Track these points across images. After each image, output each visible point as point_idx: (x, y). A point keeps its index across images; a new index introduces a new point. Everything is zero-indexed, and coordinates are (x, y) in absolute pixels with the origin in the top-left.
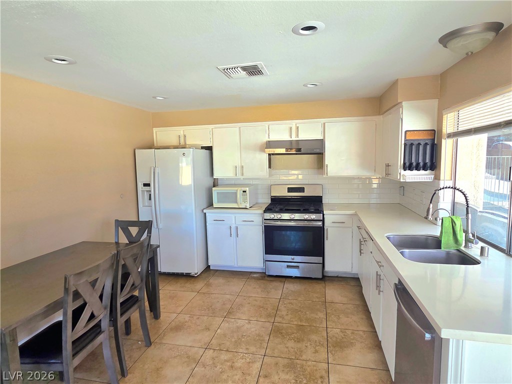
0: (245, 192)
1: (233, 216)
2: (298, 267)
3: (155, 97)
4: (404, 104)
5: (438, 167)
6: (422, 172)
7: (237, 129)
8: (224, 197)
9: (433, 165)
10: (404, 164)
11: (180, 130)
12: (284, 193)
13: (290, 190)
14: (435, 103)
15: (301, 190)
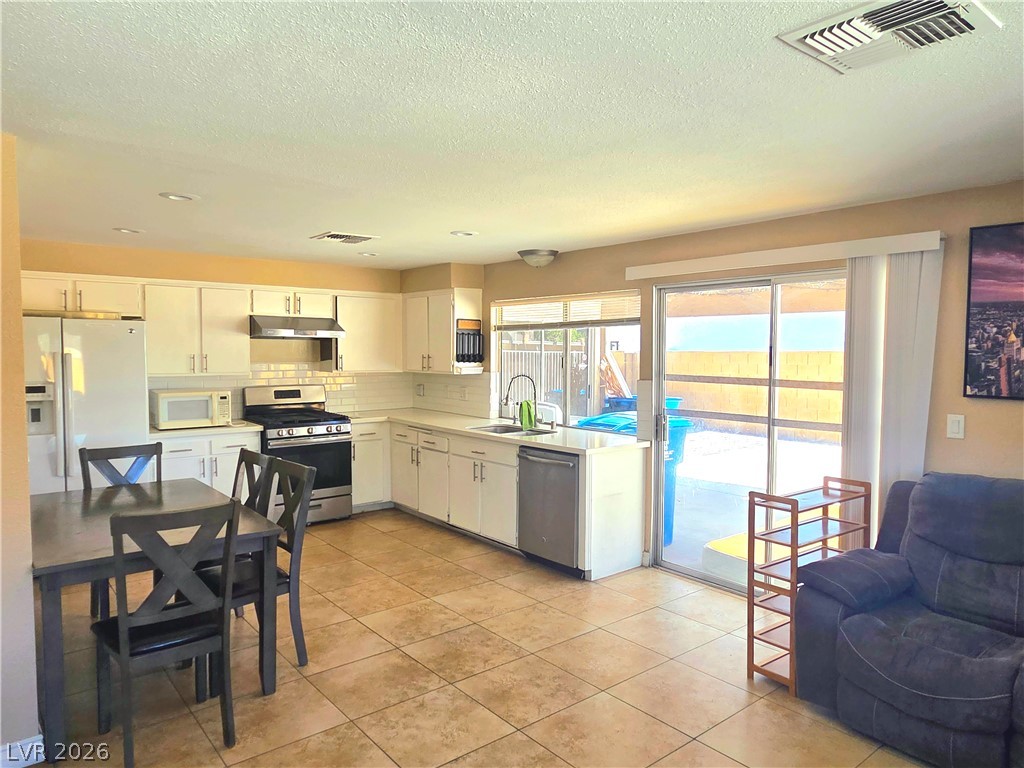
0: (225, 398)
1: (206, 441)
2: (320, 505)
3: (119, 229)
4: (457, 290)
5: (486, 359)
6: (473, 364)
7: (195, 292)
8: (177, 410)
9: (480, 356)
10: (457, 356)
11: (66, 281)
12: (269, 399)
13: (279, 394)
14: (479, 292)
15: (296, 394)
